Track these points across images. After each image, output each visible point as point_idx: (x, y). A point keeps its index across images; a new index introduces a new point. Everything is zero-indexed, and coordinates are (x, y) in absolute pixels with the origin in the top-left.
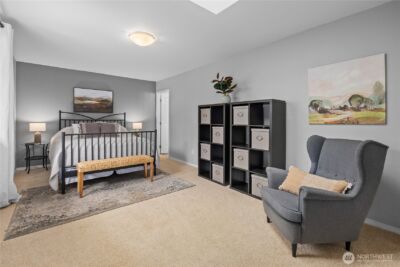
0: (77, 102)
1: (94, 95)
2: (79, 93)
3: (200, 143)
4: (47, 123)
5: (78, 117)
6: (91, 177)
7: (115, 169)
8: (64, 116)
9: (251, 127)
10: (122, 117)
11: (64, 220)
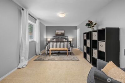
0: (56, 34)
1: (60, 32)
2: (57, 32)
3: (84, 46)
4: (51, 39)
5: (56, 37)
6: (54, 52)
7: (59, 51)
8: (54, 37)
9: (99, 41)
10: (67, 37)
11: (43, 60)
